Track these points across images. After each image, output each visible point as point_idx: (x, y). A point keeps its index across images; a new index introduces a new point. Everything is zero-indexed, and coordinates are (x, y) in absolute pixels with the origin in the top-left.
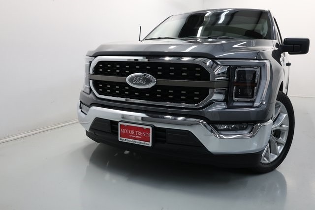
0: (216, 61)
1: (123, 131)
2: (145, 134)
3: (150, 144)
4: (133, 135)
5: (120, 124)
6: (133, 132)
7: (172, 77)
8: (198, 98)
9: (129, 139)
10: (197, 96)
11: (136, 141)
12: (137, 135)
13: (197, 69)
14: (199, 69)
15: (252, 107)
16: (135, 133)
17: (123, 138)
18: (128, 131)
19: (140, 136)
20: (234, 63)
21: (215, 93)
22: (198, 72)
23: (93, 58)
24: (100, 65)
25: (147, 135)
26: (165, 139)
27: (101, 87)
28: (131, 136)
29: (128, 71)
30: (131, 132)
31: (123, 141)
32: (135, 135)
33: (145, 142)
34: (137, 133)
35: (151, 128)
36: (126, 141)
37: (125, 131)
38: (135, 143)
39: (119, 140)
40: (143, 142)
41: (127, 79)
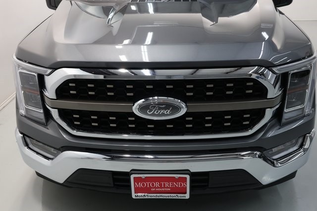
1: (140, 185)
2: (178, 185)
3: (187, 197)
4: (158, 188)
5: (132, 177)
6: (157, 184)
8: (248, 123)
9: (150, 195)
10: (246, 119)
11: (163, 195)
12: (164, 187)
13: (248, 84)
14: (252, 84)
16: (161, 185)
17: (140, 194)
18: (148, 184)
19: (167, 187)
22: (249, 88)
23: (49, 71)
24: (70, 85)
25: (181, 185)
26: (206, 184)
27: (77, 120)
28: (154, 189)
29: (132, 94)
30: (153, 185)
31: (141, 198)
32: (161, 188)
33: (178, 195)
34: (164, 185)
35: (188, 177)
36: (146, 197)
37: (143, 185)
38: (161, 198)
39: (134, 197)
40: (175, 195)
41: (135, 109)
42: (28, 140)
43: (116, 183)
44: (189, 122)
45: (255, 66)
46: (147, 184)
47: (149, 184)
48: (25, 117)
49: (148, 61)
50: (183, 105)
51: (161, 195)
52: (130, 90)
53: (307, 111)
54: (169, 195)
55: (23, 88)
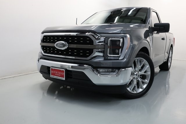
0: (98, 34)
1: (53, 72)
2: (62, 73)
3: (64, 79)
5: (51, 68)
6: (57, 73)
7: (76, 43)
8: (88, 55)
9: (55, 76)
10: (88, 53)
13: (87, 39)
14: (89, 39)
15: (118, 59)
17: (52, 76)
18: (55, 72)
19: (59, 74)
20: (107, 35)
21: (97, 51)
33: (62, 78)
35: (64, 70)
38: (58, 78)
41: (55, 45)
44: (70, 52)
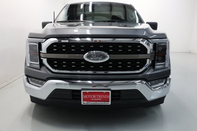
1: (86, 96)
2: (105, 97)
3: (110, 103)
4: (95, 98)
5: (82, 92)
6: (94, 96)
8: (139, 66)
9: (91, 102)
10: (138, 64)
11: (97, 102)
12: (98, 98)
13: (138, 46)
16: (96, 97)
17: (85, 102)
19: (100, 98)
22: (139, 48)
23: (45, 40)
24: (54, 46)
25: (107, 97)
26: (119, 98)
27: (56, 64)
28: (93, 99)
29: (83, 50)
30: (92, 96)
31: (86, 104)
32: (96, 98)
33: (105, 102)
34: (98, 96)
35: (110, 92)
36: (89, 104)
37: (88, 96)
38: (96, 104)
39: (82, 104)
40: (104, 102)
41: (85, 56)
42: (29, 79)
43: (73, 97)
44: (111, 65)
45: (141, 38)
46: (89, 96)
47: (91, 96)
48: (29, 67)
49: (89, 34)
50: (108, 56)
51: (96, 102)
52: (82, 48)
53: (167, 66)
54: (100, 102)
55: (30, 53)
